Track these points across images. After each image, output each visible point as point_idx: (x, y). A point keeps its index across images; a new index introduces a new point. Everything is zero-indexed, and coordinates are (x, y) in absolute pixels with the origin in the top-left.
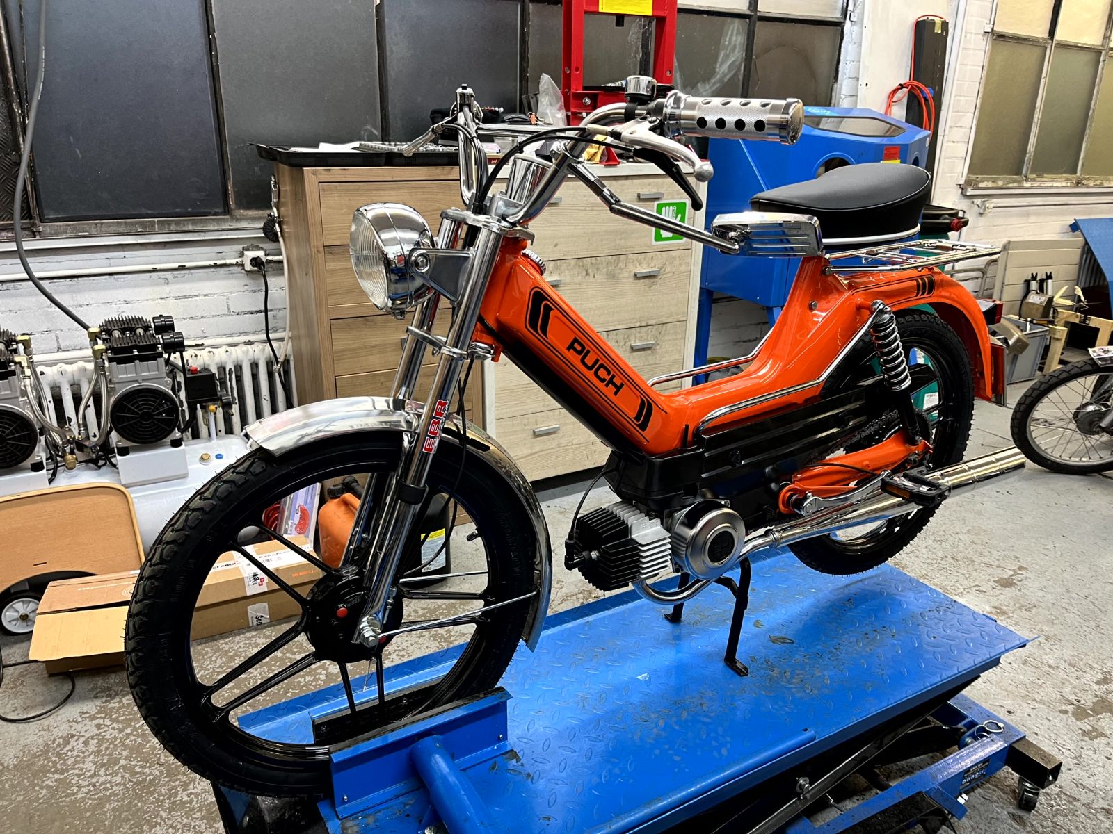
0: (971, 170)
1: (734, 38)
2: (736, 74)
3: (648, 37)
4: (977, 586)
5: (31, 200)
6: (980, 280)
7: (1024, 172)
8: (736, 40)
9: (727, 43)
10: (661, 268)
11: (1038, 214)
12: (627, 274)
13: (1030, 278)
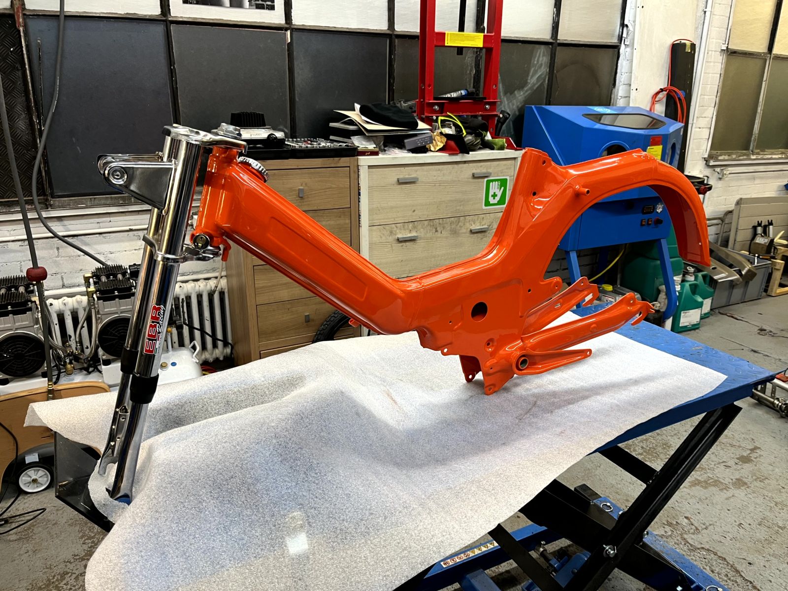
0: (712, 148)
1: (541, 59)
2: (542, 84)
3: (479, 60)
4: (724, 462)
5: (45, 182)
6: (720, 226)
7: (751, 148)
8: (542, 60)
9: (536, 62)
10: (490, 226)
11: (761, 178)
12: (464, 231)
13: (756, 225)
